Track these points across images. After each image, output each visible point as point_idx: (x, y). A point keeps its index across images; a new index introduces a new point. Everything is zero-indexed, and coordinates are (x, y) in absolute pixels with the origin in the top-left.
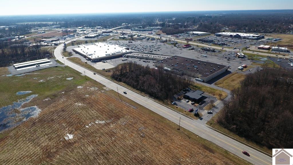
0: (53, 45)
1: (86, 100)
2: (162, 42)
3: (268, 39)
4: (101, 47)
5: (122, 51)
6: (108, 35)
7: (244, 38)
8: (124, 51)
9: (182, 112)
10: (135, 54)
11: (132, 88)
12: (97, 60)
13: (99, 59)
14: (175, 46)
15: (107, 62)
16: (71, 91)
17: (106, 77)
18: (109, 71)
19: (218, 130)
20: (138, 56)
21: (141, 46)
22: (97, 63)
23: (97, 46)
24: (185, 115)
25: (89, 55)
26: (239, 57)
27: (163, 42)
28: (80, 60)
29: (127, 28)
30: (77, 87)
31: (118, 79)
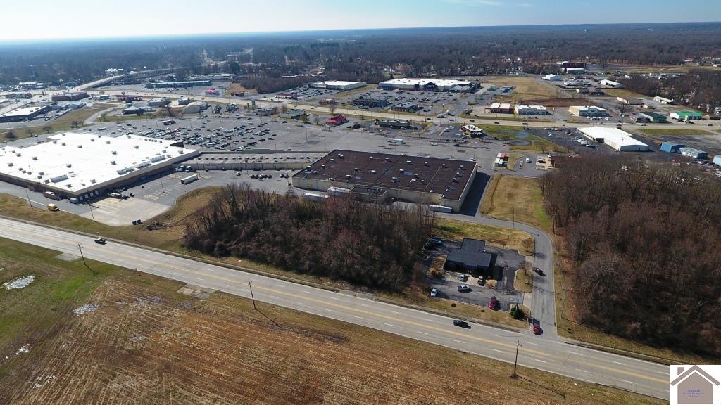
1: (147, 357)
2: (263, 114)
3: (491, 89)
4: (80, 147)
5: (165, 152)
6: (79, 107)
7: (446, 89)
8: (175, 153)
9: (478, 316)
10: (213, 159)
11: (281, 272)
12: (92, 194)
13: (98, 189)
14: (306, 123)
15: (132, 195)
16: (55, 333)
17: (165, 247)
18: (157, 224)
19: (599, 346)
20: (227, 162)
21: (209, 130)
22: (96, 204)
23: (64, 144)
24: (490, 322)
25: (55, 181)
26: (474, 137)
27: (267, 115)
28: (20, 204)
29: (130, 81)
30: (77, 311)
31: (216, 249)
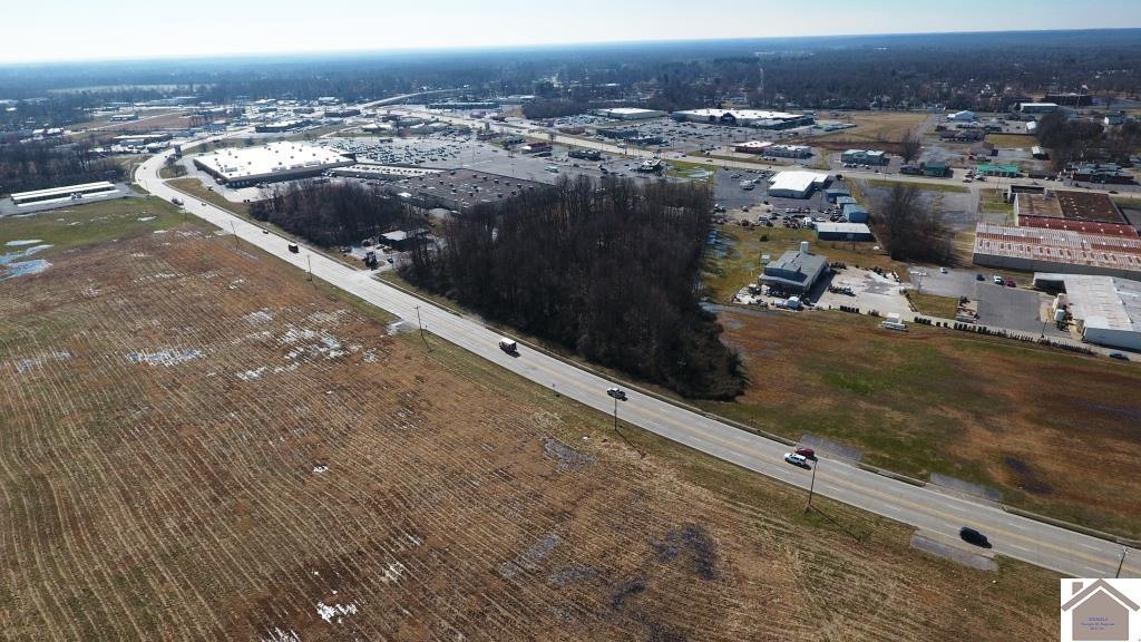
0: (146, 151)
5: (327, 159)
7: (747, 123)
8: (333, 160)
13: (249, 180)
22: (240, 190)
28: (199, 183)
